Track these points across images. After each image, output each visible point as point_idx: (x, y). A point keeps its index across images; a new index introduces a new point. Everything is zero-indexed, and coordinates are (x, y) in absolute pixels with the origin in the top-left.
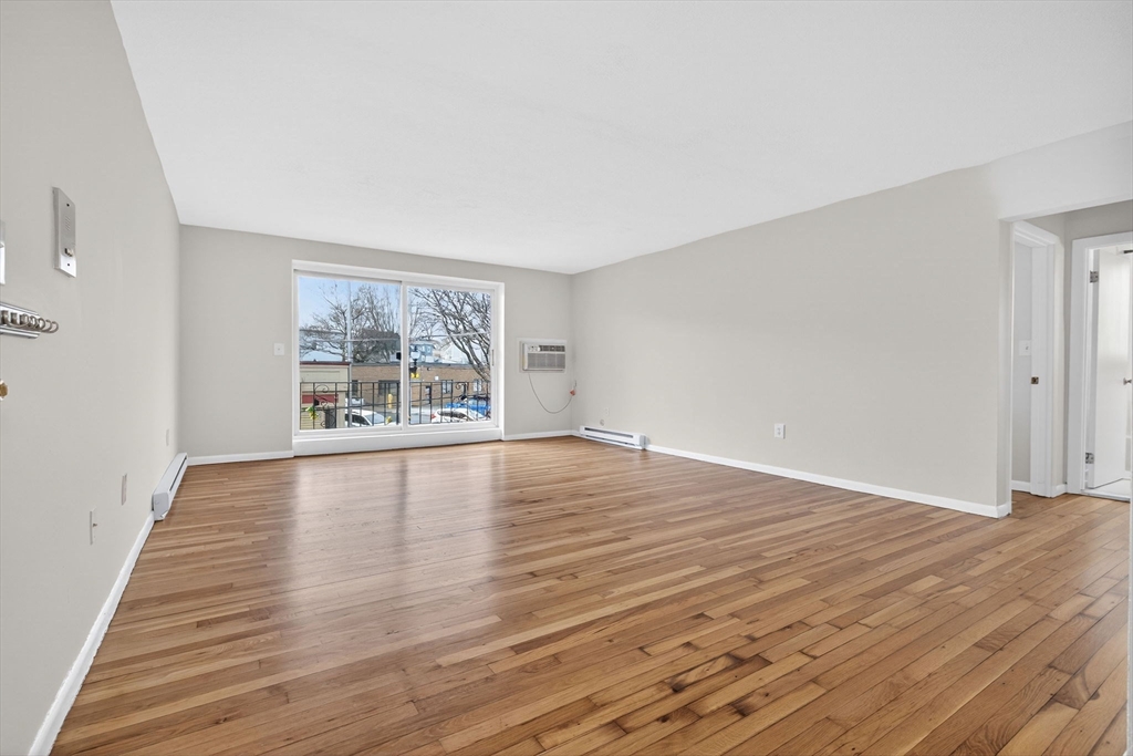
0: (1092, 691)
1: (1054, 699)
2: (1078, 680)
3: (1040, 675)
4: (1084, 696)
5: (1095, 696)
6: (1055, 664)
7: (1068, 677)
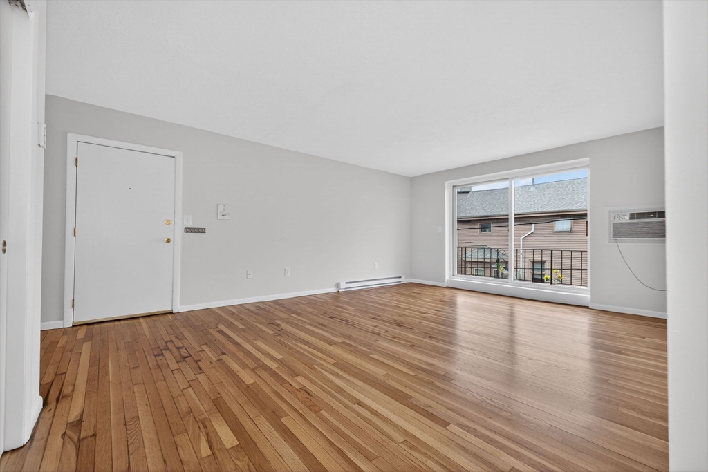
0: (66, 438)
1: (80, 421)
2: (75, 438)
3: (95, 426)
4: (69, 432)
5: (64, 436)
6: (93, 438)
7: (82, 437)
